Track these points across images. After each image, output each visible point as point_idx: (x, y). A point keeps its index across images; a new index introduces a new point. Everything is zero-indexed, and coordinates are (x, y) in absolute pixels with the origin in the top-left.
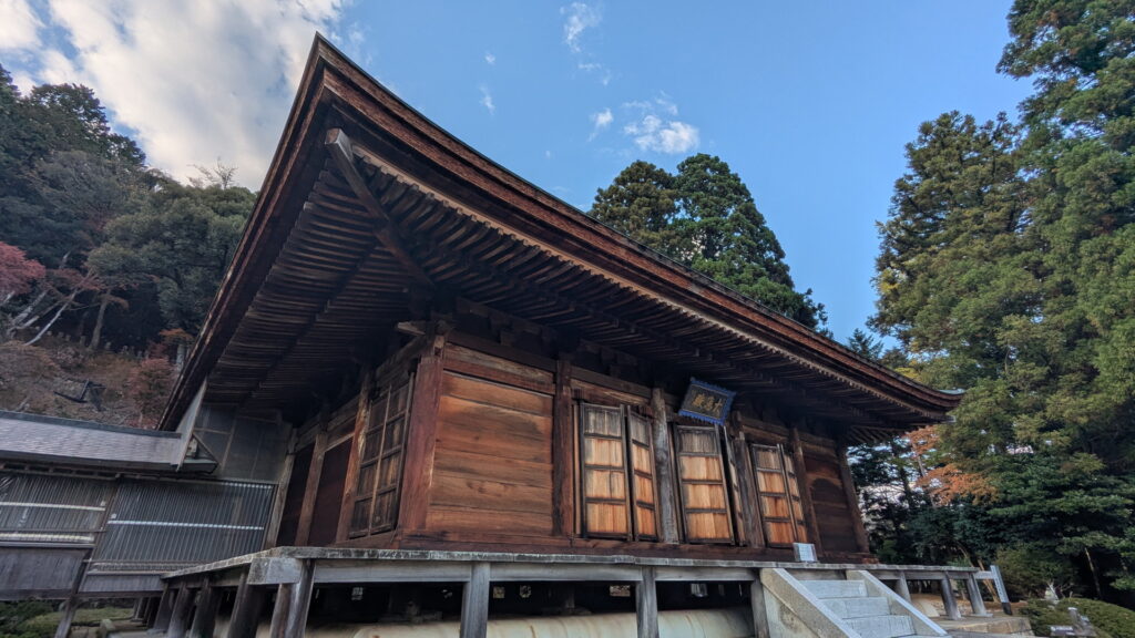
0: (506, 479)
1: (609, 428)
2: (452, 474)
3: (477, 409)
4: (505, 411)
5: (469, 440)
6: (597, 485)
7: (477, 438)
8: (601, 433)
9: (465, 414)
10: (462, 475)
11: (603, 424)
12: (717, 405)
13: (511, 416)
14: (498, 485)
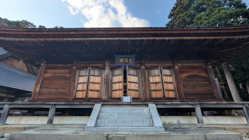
0: (57, 88)
1: (85, 73)
2: (44, 89)
3: (52, 75)
4: (58, 75)
5: (49, 82)
6: (80, 87)
7: (51, 81)
8: (83, 75)
9: (49, 77)
10: (46, 89)
11: (83, 73)
12: (130, 60)
13: (60, 75)
14: (54, 90)
